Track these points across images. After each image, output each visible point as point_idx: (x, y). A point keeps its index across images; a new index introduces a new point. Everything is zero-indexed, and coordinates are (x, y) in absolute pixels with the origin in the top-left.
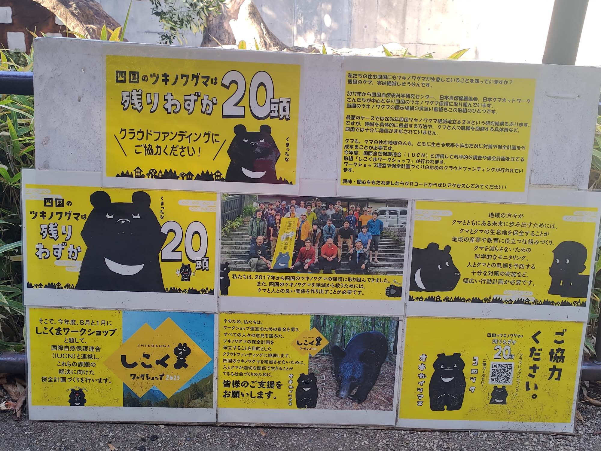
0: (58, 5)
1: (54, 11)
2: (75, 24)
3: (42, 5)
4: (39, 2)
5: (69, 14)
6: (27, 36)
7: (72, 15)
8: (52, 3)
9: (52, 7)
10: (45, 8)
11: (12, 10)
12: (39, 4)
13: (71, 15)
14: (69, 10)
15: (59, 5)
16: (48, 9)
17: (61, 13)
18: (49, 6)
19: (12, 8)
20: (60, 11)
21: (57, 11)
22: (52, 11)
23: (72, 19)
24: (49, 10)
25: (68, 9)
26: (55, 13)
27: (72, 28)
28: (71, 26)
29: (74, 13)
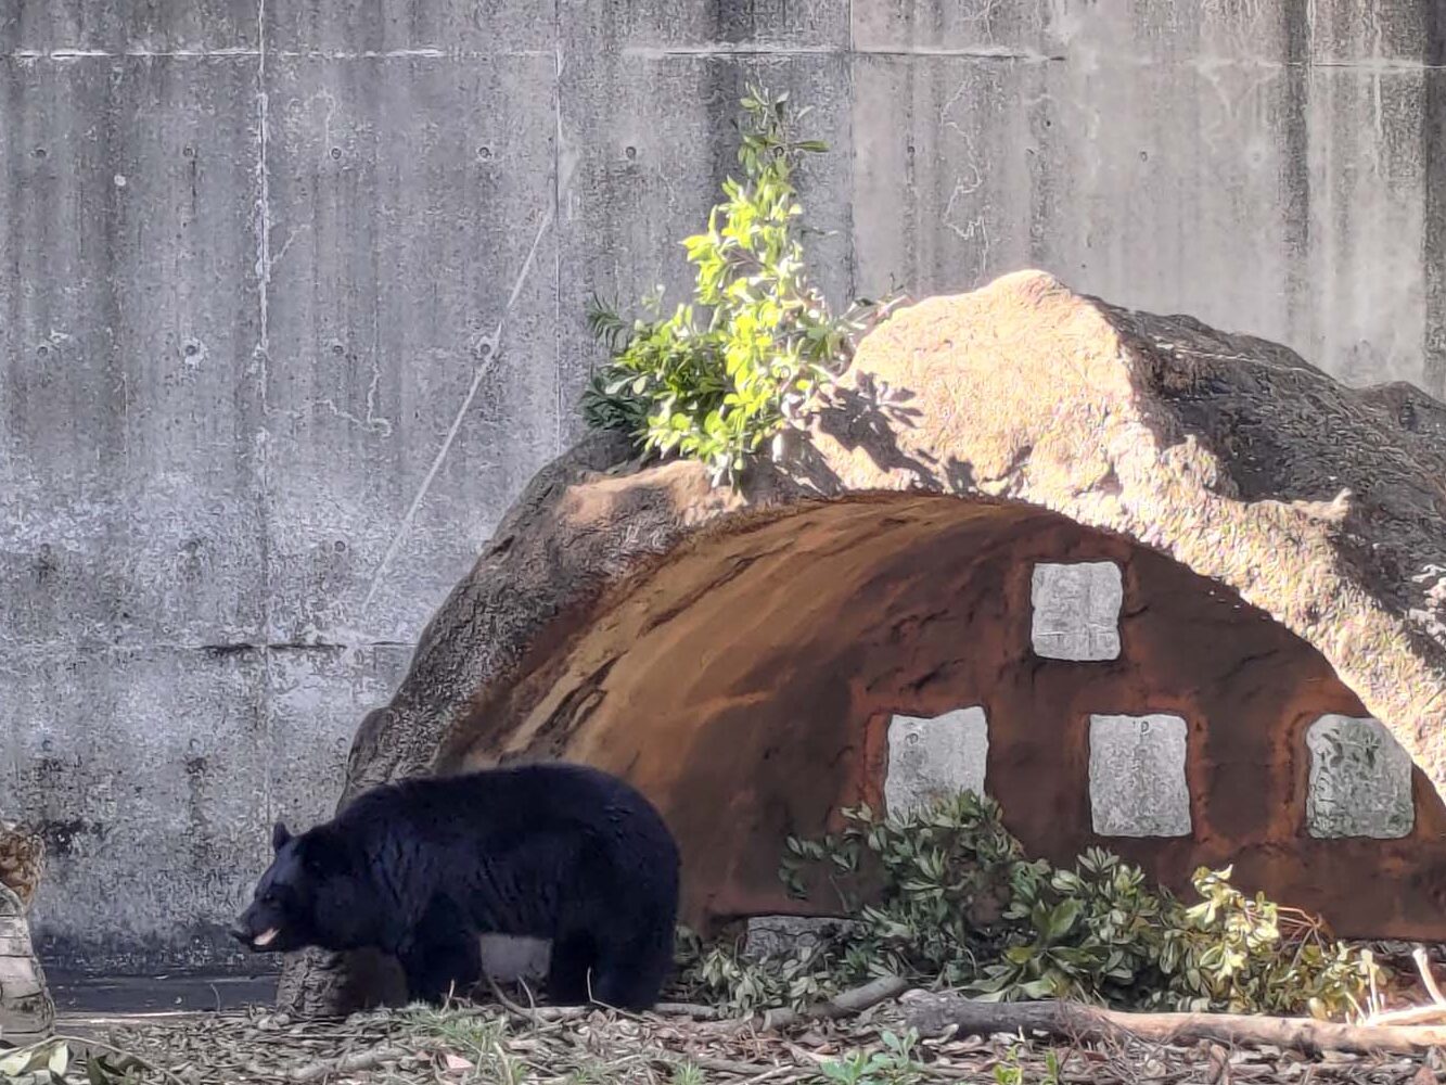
0: (1335, 594)
1: (1311, 629)
2: (1431, 707)
3: (1248, 596)
4: (1229, 582)
5: (1399, 647)
6: (1202, 738)
7: (1418, 652)
8: (1304, 586)
9: (1303, 608)
10: (1260, 617)
11: (1125, 582)
12: (1232, 593)
13: (1409, 655)
14: (1399, 624)
15: (1344, 596)
16: (1278, 617)
17: (1352, 640)
18: (1282, 604)
19: (1123, 567)
20: (1344, 633)
21: (1332, 629)
22: (1299, 630)
23: (1419, 677)
24: (1280, 626)
25: (1398, 615)
26: (1319, 644)
27: (1413, 734)
28: (1409, 720)
29: (1431, 638)
